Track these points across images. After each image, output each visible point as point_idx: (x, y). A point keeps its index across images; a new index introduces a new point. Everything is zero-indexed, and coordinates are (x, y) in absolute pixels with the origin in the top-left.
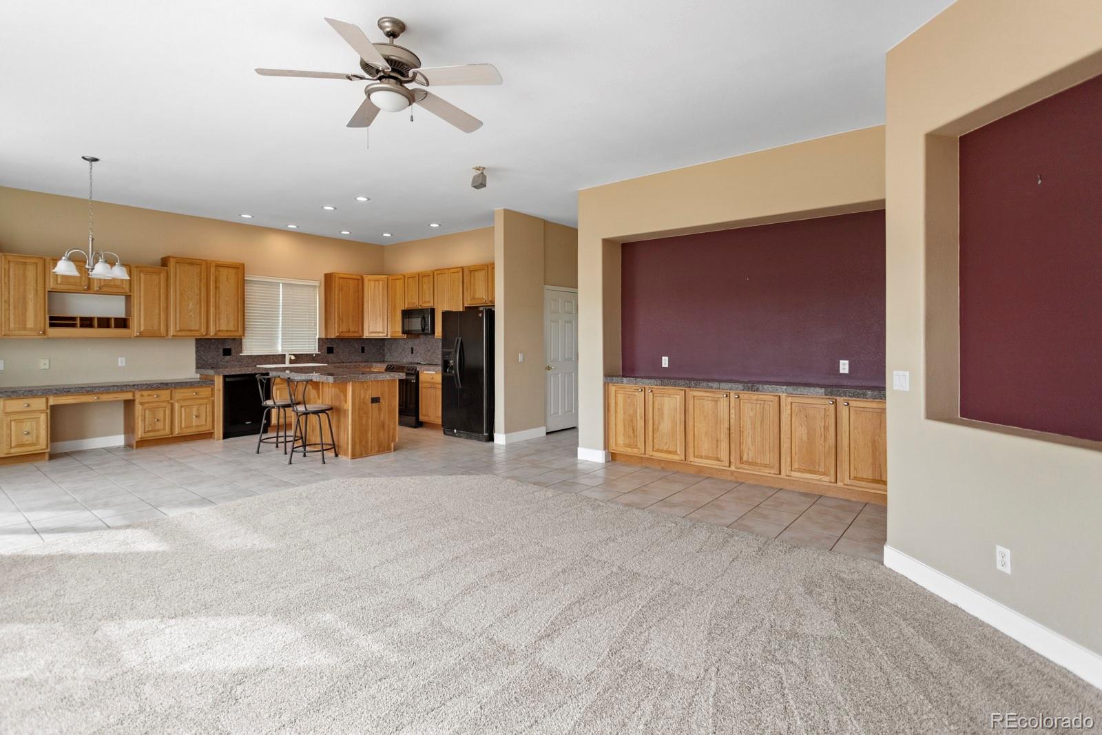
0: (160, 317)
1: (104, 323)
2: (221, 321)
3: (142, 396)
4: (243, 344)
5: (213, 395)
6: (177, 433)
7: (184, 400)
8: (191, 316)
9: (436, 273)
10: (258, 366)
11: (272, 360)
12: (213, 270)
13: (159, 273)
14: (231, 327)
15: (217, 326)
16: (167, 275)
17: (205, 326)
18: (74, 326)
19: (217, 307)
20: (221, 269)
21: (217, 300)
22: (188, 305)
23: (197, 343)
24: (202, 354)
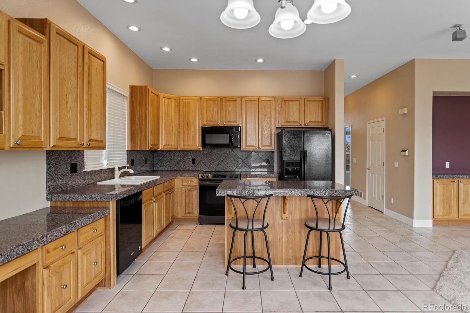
0: (40, 116)
5: (106, 227)
6: (80, 296)
7: (86, 242)
8: (70, 118)
9: (244, 99)
12: (86, 57)
13: (39, 43)
20: (92, 58)
23: (49, 156)
24: (53, 172)
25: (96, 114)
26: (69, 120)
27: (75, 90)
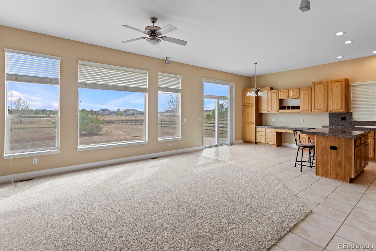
0: (309, 106)
1: (293, 108)
2: (334, 105)
12: (330, 84)
13: (308, 90)
15: (332, 107)
16: (311, 89)
17: (326, 108)
18: (285, 109)
20: (334, 83)
24: (332, 119)
25: (337, 100)
27: (323, 96)
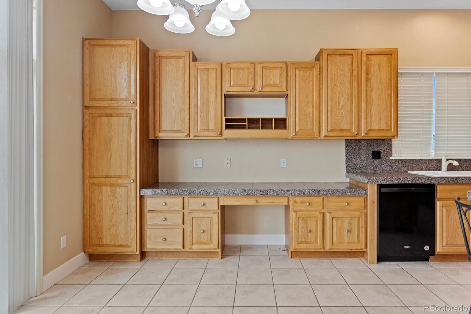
0: (313, 116)
1: (266, 123)
2: (373, 119)
3: (296, 202)
4: (393, 146)
5: (366, 207)
6: (328, 248)
7: (336, 210)
8: (342, 114)
10: (409, 172)
11: (424, 166)
12: (364, 59)
13: (312, 68)
14: (384, 127)
15: (369, 124)
16: (320, 70)
17: (356, 124)
18: (244, 127)
19: (368, 103)
20: (372, 57)
21: (369, 94)
22: (339, 102)
23: (348, 144)
24: (352, 157)
25: (379, 106)
26: (342, 115)
27: (349, 91)
